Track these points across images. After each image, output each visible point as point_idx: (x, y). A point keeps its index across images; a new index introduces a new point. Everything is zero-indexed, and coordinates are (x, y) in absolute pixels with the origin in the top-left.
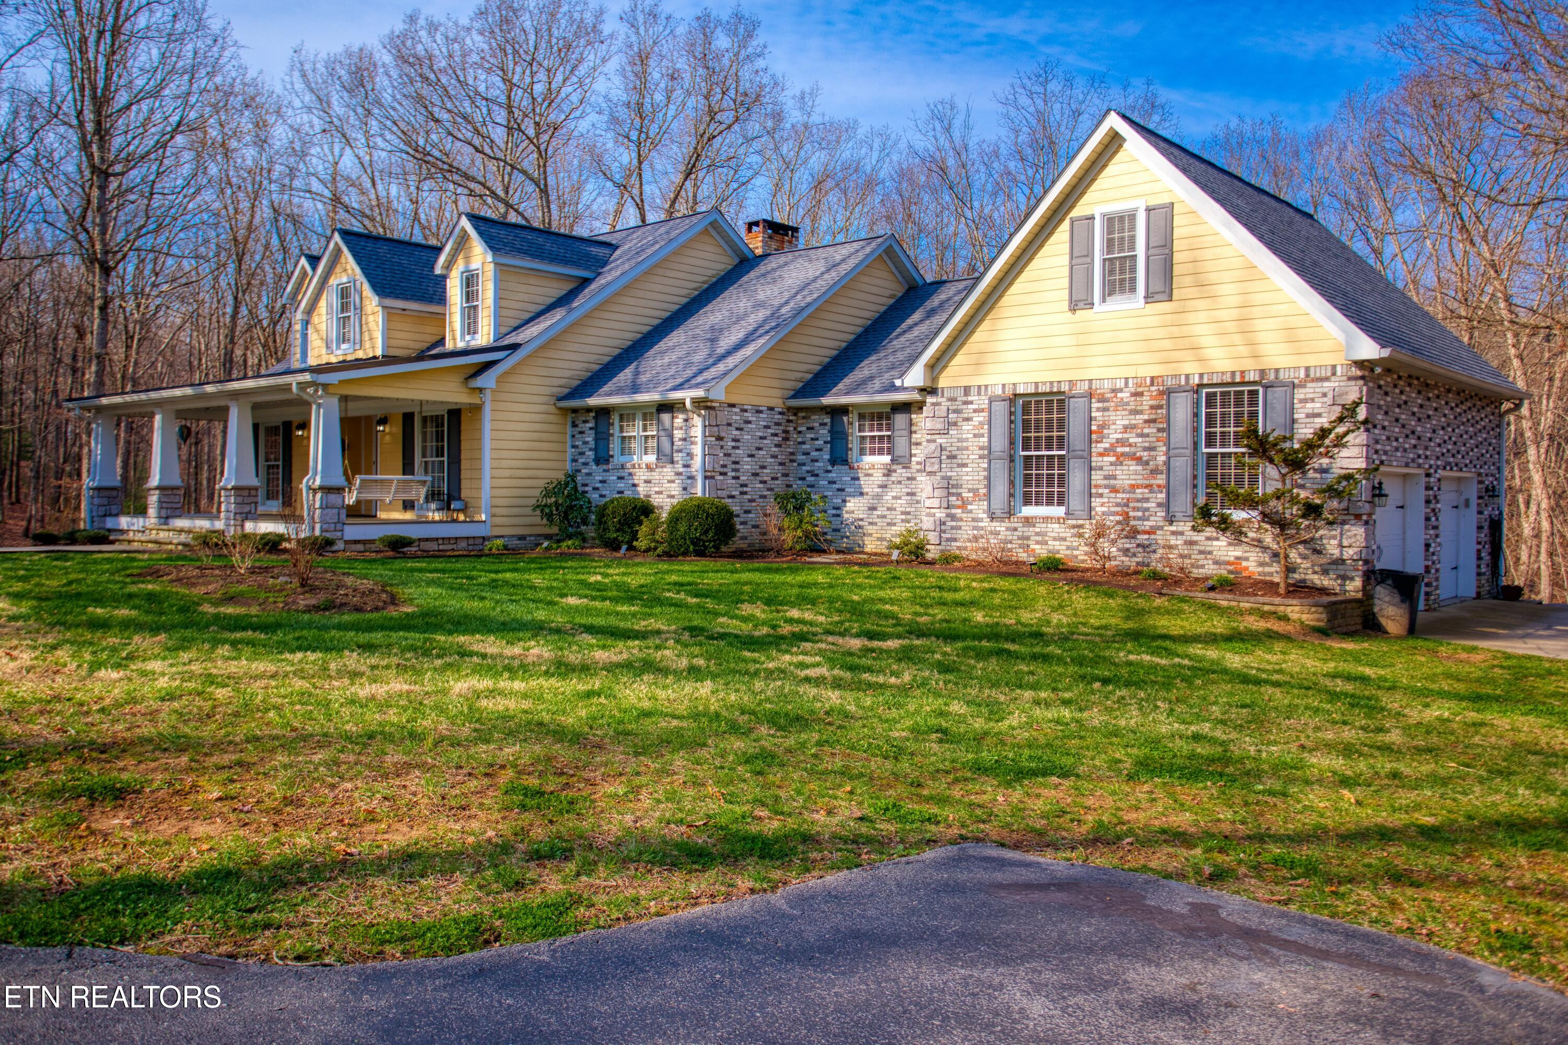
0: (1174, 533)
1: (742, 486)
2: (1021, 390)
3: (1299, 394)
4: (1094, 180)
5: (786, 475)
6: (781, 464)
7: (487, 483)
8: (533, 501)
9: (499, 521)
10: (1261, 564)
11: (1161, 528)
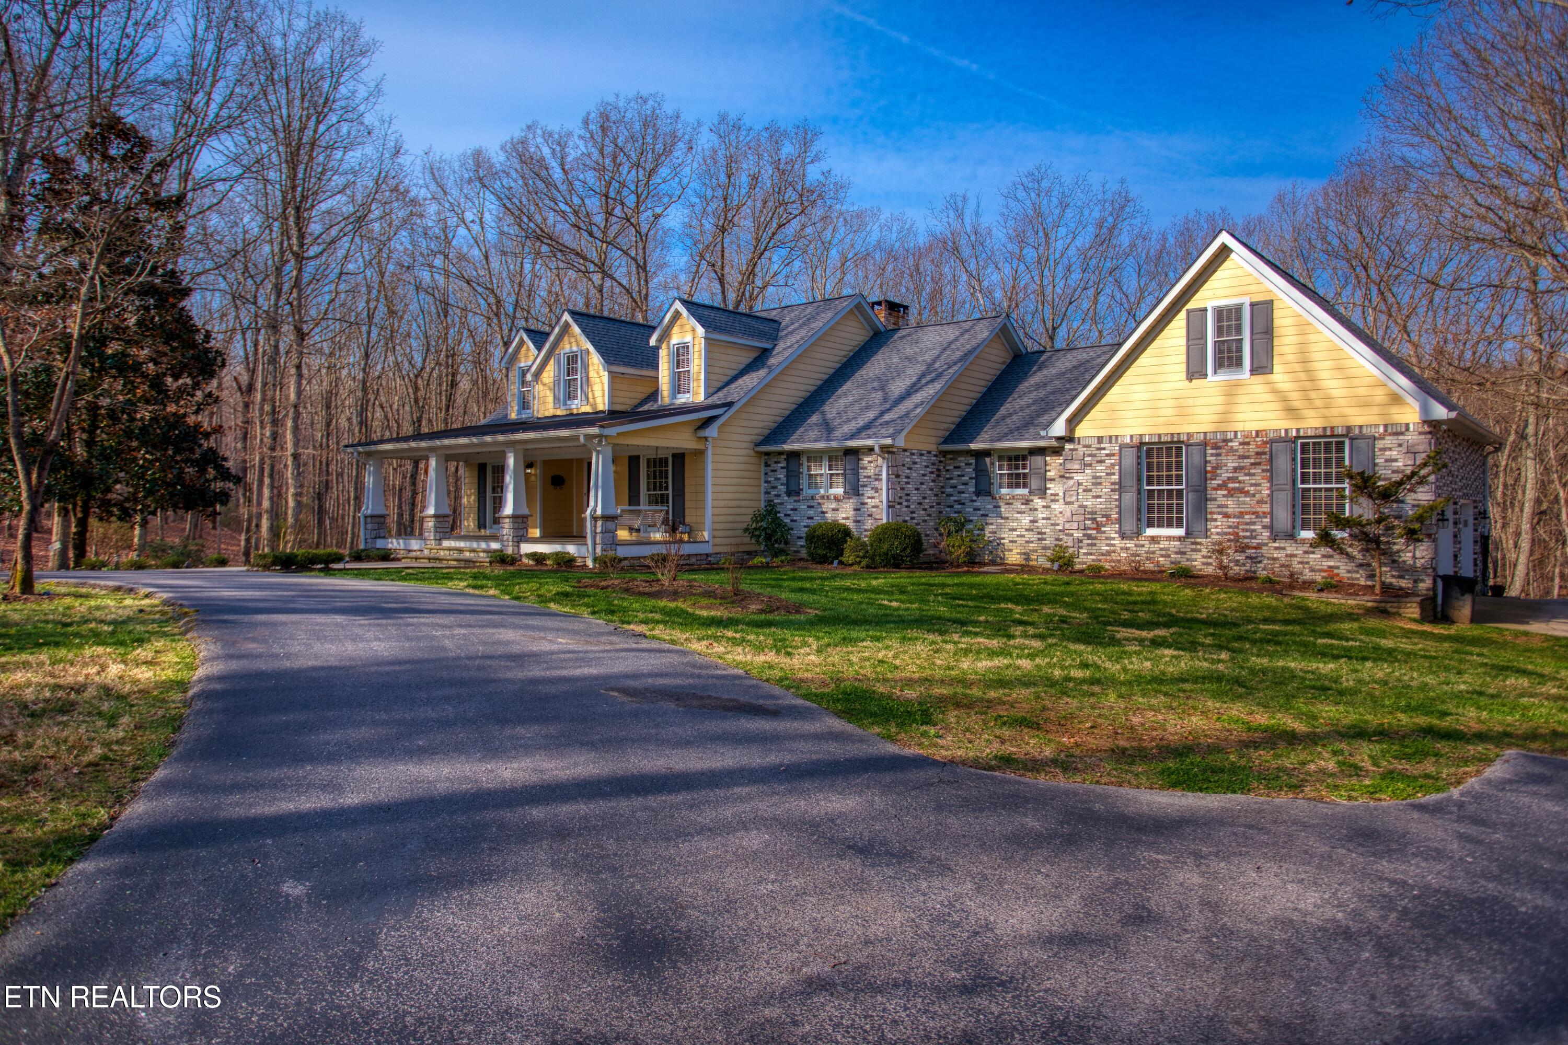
0: (1276, 548)
1: (913, 512)
2: (1147, 439)
3: (1379, 444)
4: (1205, 282)
5: (939, 504)
6: (936, 495)
7: (709, 511)
8: (744, 526)
9: (718, 541)
10: (1349, 572)
11: (1266, 545)
